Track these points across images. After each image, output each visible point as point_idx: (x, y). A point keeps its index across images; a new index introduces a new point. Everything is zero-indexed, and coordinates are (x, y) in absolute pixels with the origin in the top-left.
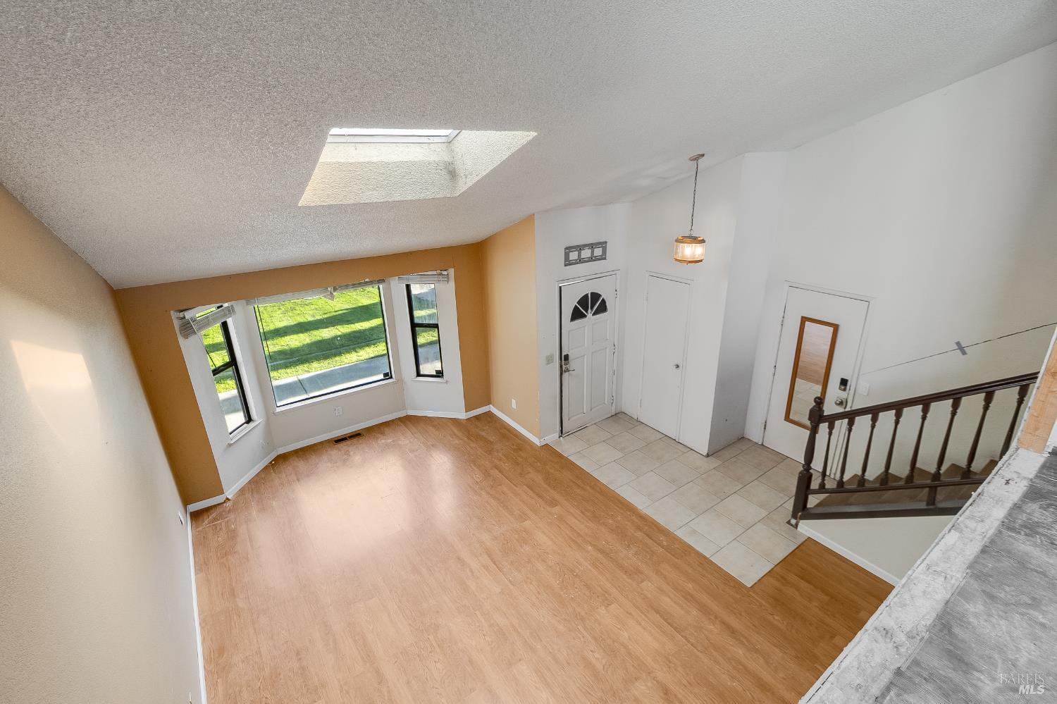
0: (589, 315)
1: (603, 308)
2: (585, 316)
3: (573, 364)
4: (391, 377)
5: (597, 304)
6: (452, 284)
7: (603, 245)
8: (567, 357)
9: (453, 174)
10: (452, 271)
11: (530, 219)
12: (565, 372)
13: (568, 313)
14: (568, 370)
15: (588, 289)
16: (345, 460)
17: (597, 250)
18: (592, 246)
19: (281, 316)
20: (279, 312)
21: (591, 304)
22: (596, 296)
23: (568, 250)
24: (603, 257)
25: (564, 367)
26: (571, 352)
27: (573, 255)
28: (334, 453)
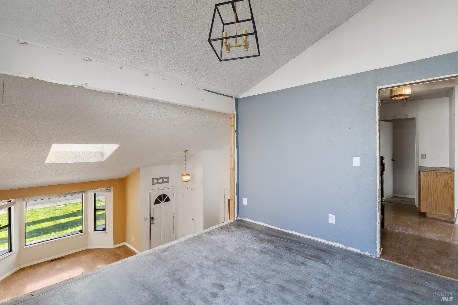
0: (162, 202)
1: (168, 200)
2: (161, 203)
3: (155, 221)
4: (83, 232)
5: (166, 198)
6: (112, 193)
7: (168, 178)
8: (153, 218)
9: (102, 155)
10: (112, 188)
11: (138, 170)
12: (152, 224)
13: (153, 201)
14: (153, 223)
15: (161, 193)
16: (52, 268)
17: (165, 180)
18: (163, 178)
19: (42, 215)
20: (42, 213)
21: (163, 198)
22: (165, 196)
23: (153, 179)
24: (167, 182)
25: (152, 222)
26: (154, 216)
27: (155, 181)
28: (49, 266)
